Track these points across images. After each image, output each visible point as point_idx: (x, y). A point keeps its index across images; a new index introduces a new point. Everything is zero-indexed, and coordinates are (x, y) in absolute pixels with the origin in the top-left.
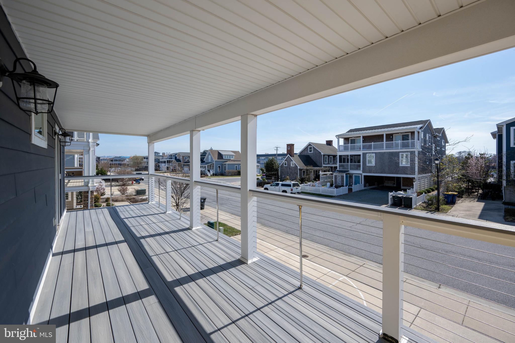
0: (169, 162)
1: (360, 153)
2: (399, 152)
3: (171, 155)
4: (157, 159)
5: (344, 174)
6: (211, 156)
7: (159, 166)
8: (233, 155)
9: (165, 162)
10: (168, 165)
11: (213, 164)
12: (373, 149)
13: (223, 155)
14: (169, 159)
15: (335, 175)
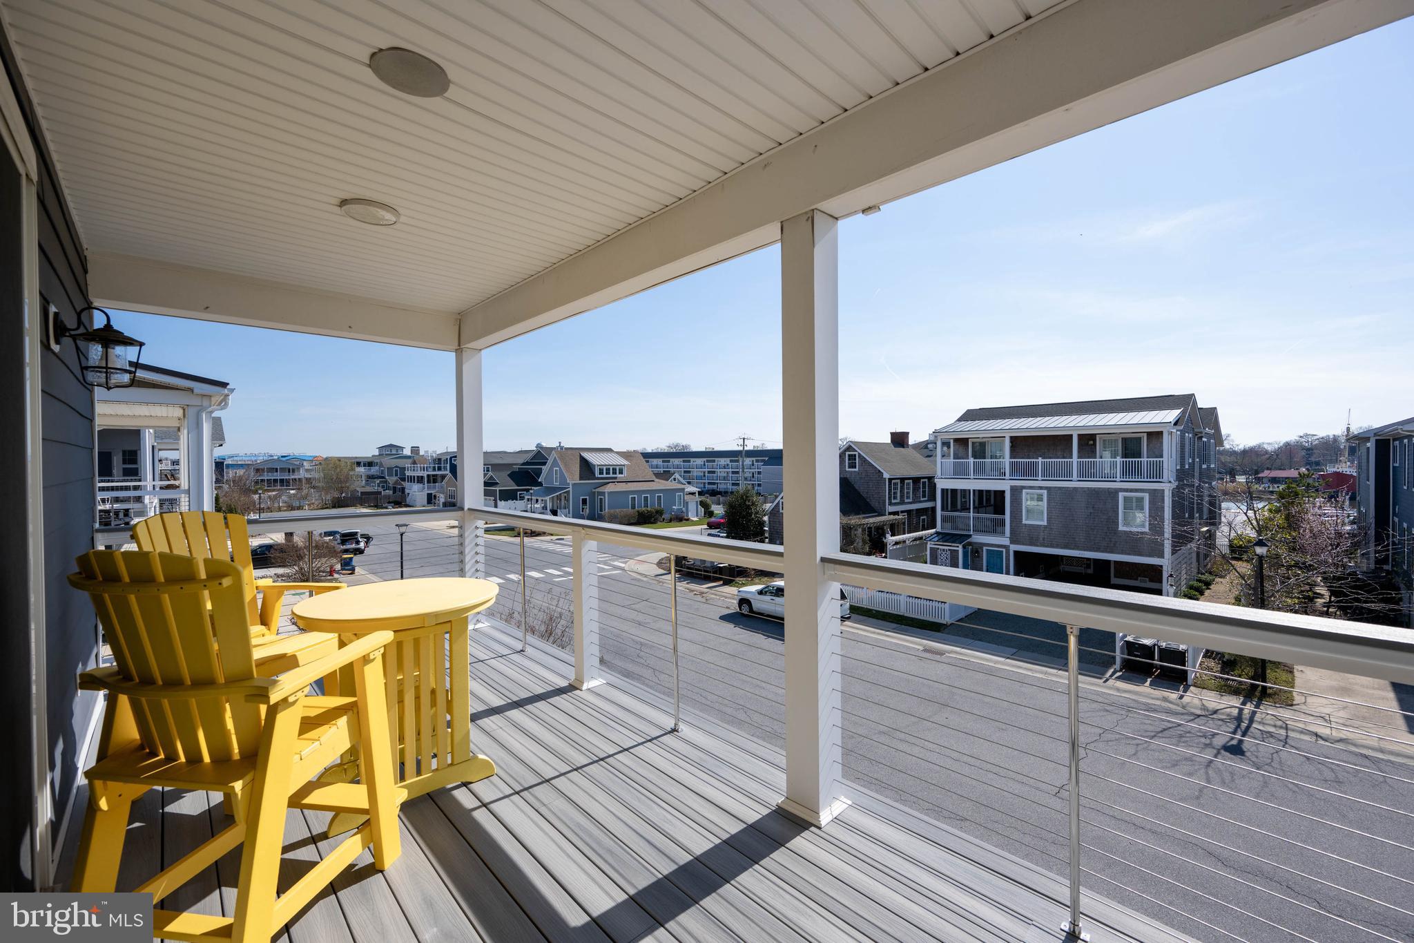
0: (433, 479)
1: (1004, 485)
2: (1117, 491)
3: (440, 460)
4: (396, 467)
5: (958, 547)
6: (560, 468)
7: (403, 490)
8: (624, 465)
9: (420, 480)
10: (428, 488)
11: (568, 492)
12: (1040, 478)
13: (595, 466)
14: (434, 469)
15: (934, 546)
